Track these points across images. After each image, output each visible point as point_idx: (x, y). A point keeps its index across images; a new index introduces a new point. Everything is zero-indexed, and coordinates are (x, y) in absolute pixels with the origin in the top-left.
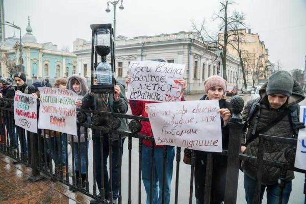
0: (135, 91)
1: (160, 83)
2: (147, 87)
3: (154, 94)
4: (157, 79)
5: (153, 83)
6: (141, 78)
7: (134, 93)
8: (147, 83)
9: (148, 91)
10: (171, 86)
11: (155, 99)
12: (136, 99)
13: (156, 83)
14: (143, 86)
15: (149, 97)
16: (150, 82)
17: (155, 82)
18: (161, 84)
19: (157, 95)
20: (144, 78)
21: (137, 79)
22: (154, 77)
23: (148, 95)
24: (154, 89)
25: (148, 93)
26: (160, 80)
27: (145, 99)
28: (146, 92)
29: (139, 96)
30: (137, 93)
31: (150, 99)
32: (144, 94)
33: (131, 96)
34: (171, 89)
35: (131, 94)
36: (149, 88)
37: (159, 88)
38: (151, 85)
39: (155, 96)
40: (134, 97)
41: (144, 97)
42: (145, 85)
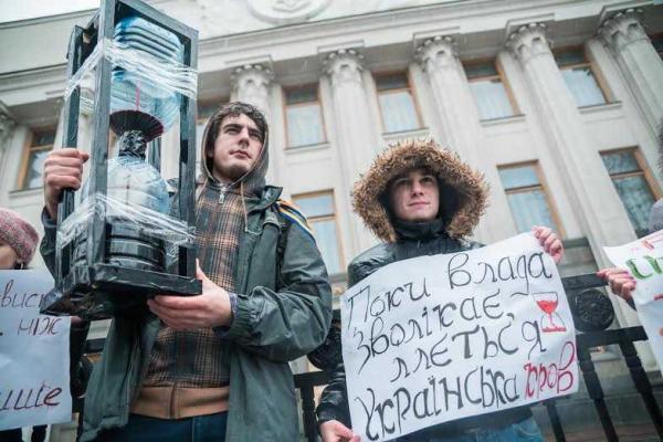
0: (380, 400)
1: (484, 322)
2: (428, 357)
3: (474, 382)
4: (469, 312)
5: (451, 331)
6: (397, 335)
7: (380, 410)
8: (426, 344)
9: (438, 373)
10: (535, 325)
11: (488, 400)
12: (396, 435)
13: (470, 326)
14: (412, 360)
15: (453, 399)
16: (438, 332)
17: (462, 325)
18: (493, 328)
19: (488, 379)
20: (409, 329)
21: (380, 345)
22: (449, 309)
23: (447, 392)
24: (467, 355)
25: (443, 381)
26: (480, 311)
27: (437, 413)
28: (433, 382)
29: (405, 411)
30: (392, 406)
31: (460, 405)
32: (426, 392)
33: (368, 428)
34: (539, 340)
35: (370, 418)
36: (439, 359)
37: (487, 344)
38: (447, 343)
39: (483, 384)
40: (384, 428)
41: (431, 410)
42: (421, 351)
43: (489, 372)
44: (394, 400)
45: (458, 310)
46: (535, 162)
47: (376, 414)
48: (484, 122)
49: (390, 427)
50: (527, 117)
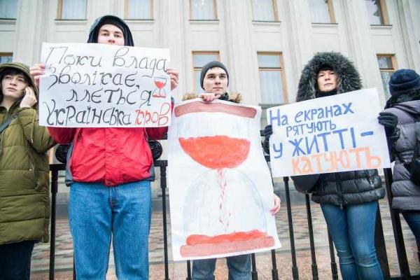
0: (59, 108)
1: (123, 87)
2: (90, 96)
3: (109, 113)
4: (117, 81)
5: (106, 88)
6: (76, 78)
7: (57, 112)
9: (93, 106)
10: (150, 93)
12: (63, 126)
13: (116, 88)
14: (81, 95)
15: (97, 119)
16: (99, 86)
17: (111, 86)
18: (126, 91)
19: (115, 113)
20: (84, 78)
21: (64, 79)
22: (108, 76)
23: (95, 115)
24: (109, 101)
25: (95, 110)
26: (123, 82)
27: (88, 123)
28: (89, 109)
29: (71, 117)
30: (64, 112)
31: (99, 122)
32: (85, 112)
33: (48, 119)
34: (149, 100)
35: (50, 115)
36: (95, 99)
37: (121, 98)
38: (102, 93)
39: (112, 115)
40: (57, 121)
41: (85, 120)
42: (87, 92)
43: (117, 111)
44: (66, 110)
45: (112, 79)
46: (280, 53)
47: (54, 114)
48: (257, 22)
49: (61, 122)
50: (282, 24)
